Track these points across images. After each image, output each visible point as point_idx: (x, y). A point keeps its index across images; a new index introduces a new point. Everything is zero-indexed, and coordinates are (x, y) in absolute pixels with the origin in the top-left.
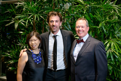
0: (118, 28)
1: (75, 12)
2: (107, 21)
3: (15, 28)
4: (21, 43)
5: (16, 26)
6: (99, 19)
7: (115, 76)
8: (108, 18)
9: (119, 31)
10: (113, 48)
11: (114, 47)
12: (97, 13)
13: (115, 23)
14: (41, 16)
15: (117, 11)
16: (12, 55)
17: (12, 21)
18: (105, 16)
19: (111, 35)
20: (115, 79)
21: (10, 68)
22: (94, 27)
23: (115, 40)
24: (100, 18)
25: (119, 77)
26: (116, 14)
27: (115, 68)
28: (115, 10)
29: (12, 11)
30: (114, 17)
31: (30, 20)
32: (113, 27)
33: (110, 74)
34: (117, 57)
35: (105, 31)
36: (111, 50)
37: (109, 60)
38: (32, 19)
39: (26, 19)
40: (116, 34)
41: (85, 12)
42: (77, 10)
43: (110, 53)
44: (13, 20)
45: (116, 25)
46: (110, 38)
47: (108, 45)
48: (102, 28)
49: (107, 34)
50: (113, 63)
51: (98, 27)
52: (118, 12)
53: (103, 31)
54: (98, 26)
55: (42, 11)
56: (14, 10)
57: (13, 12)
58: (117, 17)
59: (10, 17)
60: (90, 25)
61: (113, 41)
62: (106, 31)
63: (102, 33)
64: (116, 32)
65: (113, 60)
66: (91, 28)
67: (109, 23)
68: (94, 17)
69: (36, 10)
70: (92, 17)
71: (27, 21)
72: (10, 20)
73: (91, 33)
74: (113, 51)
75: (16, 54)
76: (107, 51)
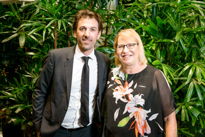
1: (128, 16)
2: (184, 30)
3: (21, 45)
4: (32, 73)
5: (22, 42)
8: (185, 26)
10: (201, 77)
11: (202, 75)
12: (169, 15)
13: (199, 33)
14: (69, 23)
15: (202, 12)
16: (15, 96)
21: (13, 120)
22: (165, 40)
23: (201, 62)
26: (201, 17)
29: (14, 16)
30: (196, 24)
32: (195, 40)
33: (193, 125)
36: (197, 81)
37: (193, 99)
39: (41, 28)
40: (203, 53)
41: (145, 16)
42: (132, 12)
43: (196, 86)
44: (15, 32)
45: (201, 37)
46: (193, 61)
47: (191, 73)
50: (202, 104)
51: (172, 41)
52: (203, 15)
55: (69, 14)
56: (16, 13)
58: (203, 23)
59: (9, 27)
60: (156, 38)
61: (198, 65)
64: (202, 50)
65: (201, 98)
67: (188, 35)
68: (164, 22)
69: (59, 13)
70: (160, 24)
71: (44, 32)
72: (11, 32)
73: (159, 51)
74: (202, 84)
75: (22, 93)
76: (189, 84)
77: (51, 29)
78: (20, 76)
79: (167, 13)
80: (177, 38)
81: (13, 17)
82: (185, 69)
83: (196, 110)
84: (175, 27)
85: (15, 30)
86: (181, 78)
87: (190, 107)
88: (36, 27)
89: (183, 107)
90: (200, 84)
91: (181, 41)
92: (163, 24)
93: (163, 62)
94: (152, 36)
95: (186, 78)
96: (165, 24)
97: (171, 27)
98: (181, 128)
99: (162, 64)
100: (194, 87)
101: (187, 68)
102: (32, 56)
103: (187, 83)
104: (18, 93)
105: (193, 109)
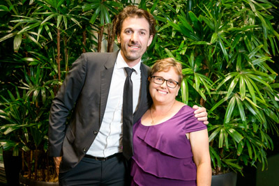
0: (255, 47)
1: (155, 11)
2: (229, 29)
3: (15, 48)
5: (17, 44)
7: (251, 157)
8: (232, 25)
9: (258, 52)
10: (245, 91)
11: (247, 88)
12: (206, 11)
13: (248, 34)
14: (72, 19)
15: (253, 7)
16: (8, 114)
17: (9, 33)
18: (225, 20)
19: (239, 61)
20: (249, 164)
21: (3, 143)
22: (200, 43)
23: (248, 72)
24: (214, 23)
25: (259, 160)
26: (250, 12)
27: (251, 140)
28: (248, 6)
29: (9, 10)
30: (246, 22)
31: (47, 28)
32: (243, 44)
33: (239, 154)
34: (254, 113)
35: (225, 52)
36: (240, 95)
37: (236, 120)
38: (52, 25)
40: (251, 61)
41: (177, 11)
42: (161, 7)
43: (238, 103)
44: (9, 31)
45: (250, 39)
46: (237, 69)
47: (233, 85)
48: (219, 45)
49: (229, 60)
50: (245, 126)
51: (208, 44)
52: (254, 10)
53: (221, 53)
54: (209, 40)
55: (77, 9)
56: (12, 7)
58: (252, 21)
59: (3, 25)
60: (190, 40)
61: (244, 76)
62: (228, 53)
63: (219, 59)
64: (251, 56)
65: (244, 119)
66: (193, 45)
67: (234, 36)
68: (199, 19)
69: (62, 5)
70: (195, 22)
71: (40, 31)
72: (4, 31)
73: (192, 57)
74: (245, 100)
76: (229, 100)
77: (50, 26)
78: (17, 89)
79: (204, 9)
80: (214, 38)
81: (8, 13)
82: (225, 80)
83: (239, 134)
84: (211, 25)
85: (10, 29)
86: (221, 93)
87: (232, 131)
88: (31, 24)
89: (222, 130)
90: (243, 100)
91: (221, 44)
92: (198, 21)
93: (197, 72)
94: (186, 37)
95: (225, 92)
96: (201, 21)
97: (208, 27)
98: (227, 158)
99: (195, 74)
100: (236, 104)
101: (228, 79)
102: (30, 62)
103: (226, 98)
104: (12, 110)
105: (234, 132)
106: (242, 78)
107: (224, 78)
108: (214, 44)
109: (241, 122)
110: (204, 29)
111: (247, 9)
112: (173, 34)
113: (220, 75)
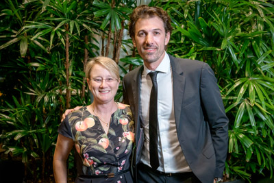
0: (264, 52)
2: (237, 35)
3: (22, 54)
4: (36, 89)
5: (24, 49)
6: (221, 30)
7: (260, 163)
8: (240, 29)
9: (267, 57)
10: (255, 97)
11: (257, 94)
12: (215, 17)
13: (257, 39)
14: (84, 25)
15: (261, 12)
16: (14, 120)
17: (13, 38)
18: (233, 25)
19: (248, 67)
20: (257, 172)
21: (12, 149)
22: (209, 48)
23: (257, 78)
24: (223, 28)
25: (268, 167)
26: (259, 18)
27: (259, 146)
28: (255, 11)
29: (13, 15)
30: (254, 27)
31: (59, 34)
32: (251, 48)
33: (248, 160)
34: (264, 118)
35: (235, 57)
36: (249, 101)
37: (245, 125)
38: (64, 31)
39: (48, 31)
40: (260, 67)
41: (186, 16)
42: (168, 11)
43: (248, 108)
44: (14, 36)
45: (259, 45)
46: (247, 75)
47: (242, 91)
48: (228, 51)
49: (239, 65)
50: (255, 131)
51: (218, 49)
52: (262, 15)
53: (230, 58)
54: (219, 45)
55: (84, 13)
56: (16, 12)
57: (15, 15)
58: (261, 26)
59: (7, 29)
60: (199, 46)
62: (237, 57)
63: (228, 64)
64: (260, 61)
65: (253, 124)
66: (202, 51)
67: (242, 41)
68: (208, 25)
69: (71, 11)
70: (204, 27)
71: (52, 37)
72: (8, 36)
74: (255, 105)
75: (24, 116)
76: (238, 106)
77: (61, 32)
78: (21, 94)
79: (212, 14)
80: (224, 45)
81: (11, 17)
82: (235, 86)
83: (248, 139)
84: (221, 31)
85: (15, 34)
86: (231, 98)
87: (241, 136)
88: (42, 29)
90: (252, 105)
91: (230, 50)
92: (208, 27)
94: (194, 42)
95: (235, 98)
96: (210, 26)
97: (217, 32)
98: (234, 166)
100: (246, 107)
101: (237, 84)
102: (36, 67)
103: (237, 103)
104: (18, 116)
105: (244, 138)
106: (251, 83)
107: (234, 84)
108: (224, 50)
109: (251, 127)
110: (213, 34)
111: (255, 15)
112: (182, 40)
113: (229, 80)
